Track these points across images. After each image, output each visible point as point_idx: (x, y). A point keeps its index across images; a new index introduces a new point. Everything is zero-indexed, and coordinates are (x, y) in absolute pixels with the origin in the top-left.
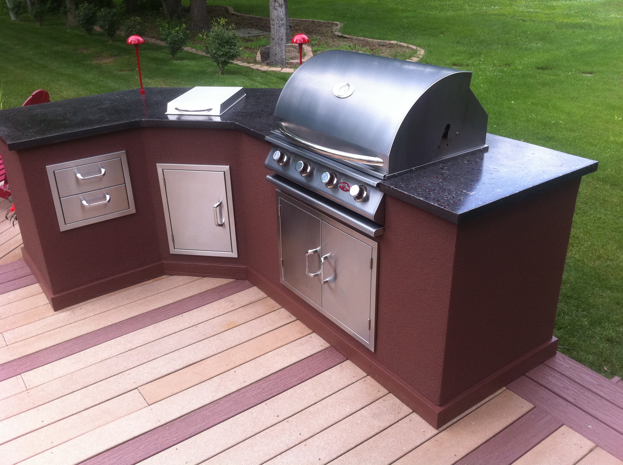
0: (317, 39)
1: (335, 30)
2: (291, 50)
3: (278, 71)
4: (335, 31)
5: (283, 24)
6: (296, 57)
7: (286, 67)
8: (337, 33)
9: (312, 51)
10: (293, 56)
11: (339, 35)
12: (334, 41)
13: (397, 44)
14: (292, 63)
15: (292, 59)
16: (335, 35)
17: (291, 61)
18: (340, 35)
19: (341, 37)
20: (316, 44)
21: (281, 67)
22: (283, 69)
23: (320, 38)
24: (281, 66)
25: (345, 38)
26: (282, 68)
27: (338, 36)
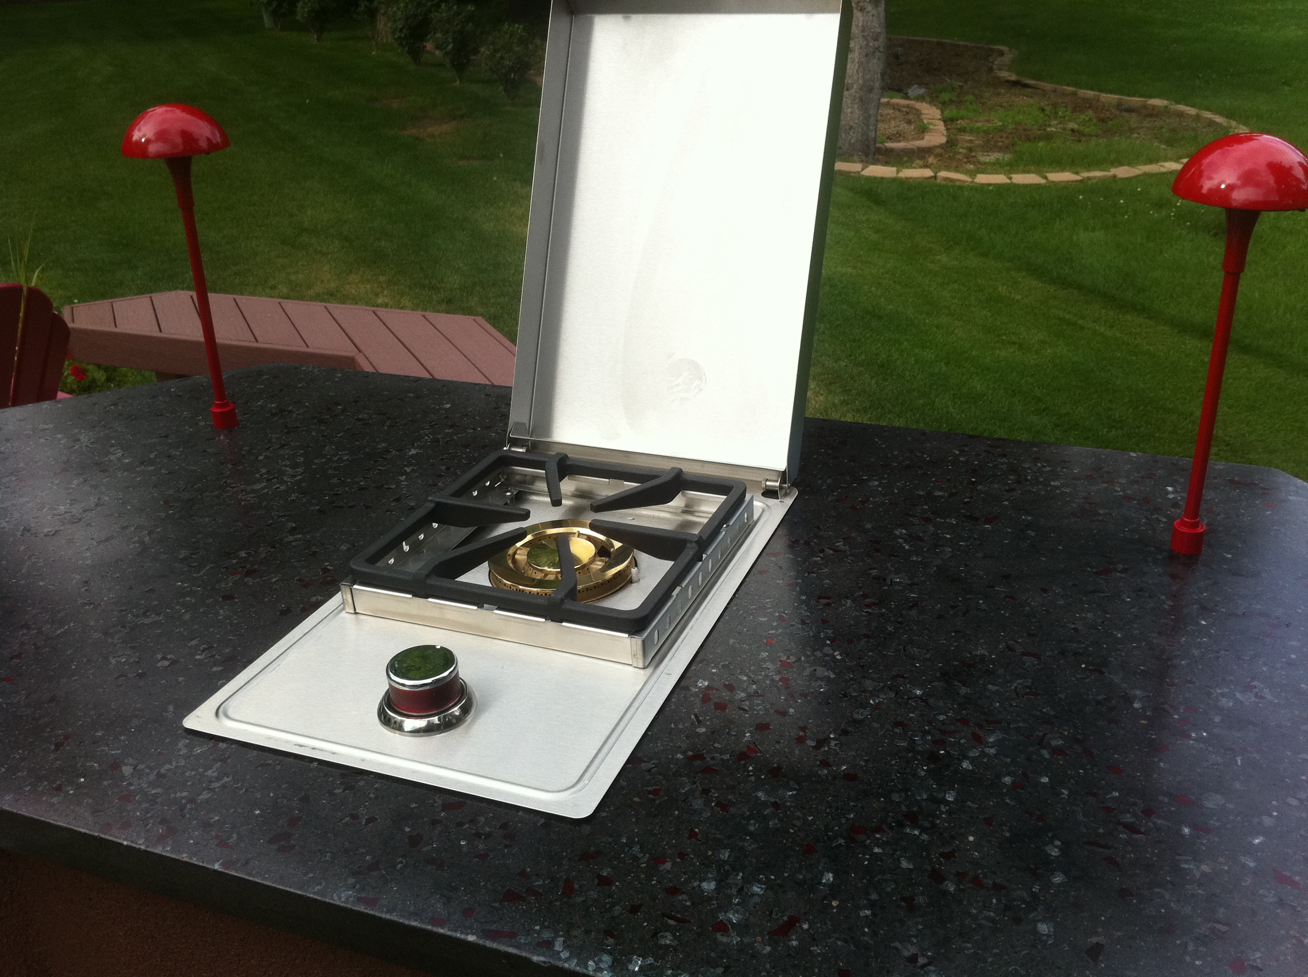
0: (953, 89)
1: (997, 65)
2: (888, 114)
3: (855, 173)
4: (1000, 69)
5: (877, 49)
6: (900, 136)
7: (875, 162)
8: (1005, 74)
9: (943, 118)
10: (893, 130)
11: (1009, 78)
12: (998, 94)
13: (1166, 107)
14: (891, 150)
15: (889, 138)
16: (999, 78)
17: (889, 145)
18: (1013, 78)
19: (1016, 84)
20: (951, 101)
21: (862, 161)
22: (866, 167)
23: (961, 84)
24: (863, 158)
25: (1026, 86)
26: (866, 163)
27: (1008, 81)
